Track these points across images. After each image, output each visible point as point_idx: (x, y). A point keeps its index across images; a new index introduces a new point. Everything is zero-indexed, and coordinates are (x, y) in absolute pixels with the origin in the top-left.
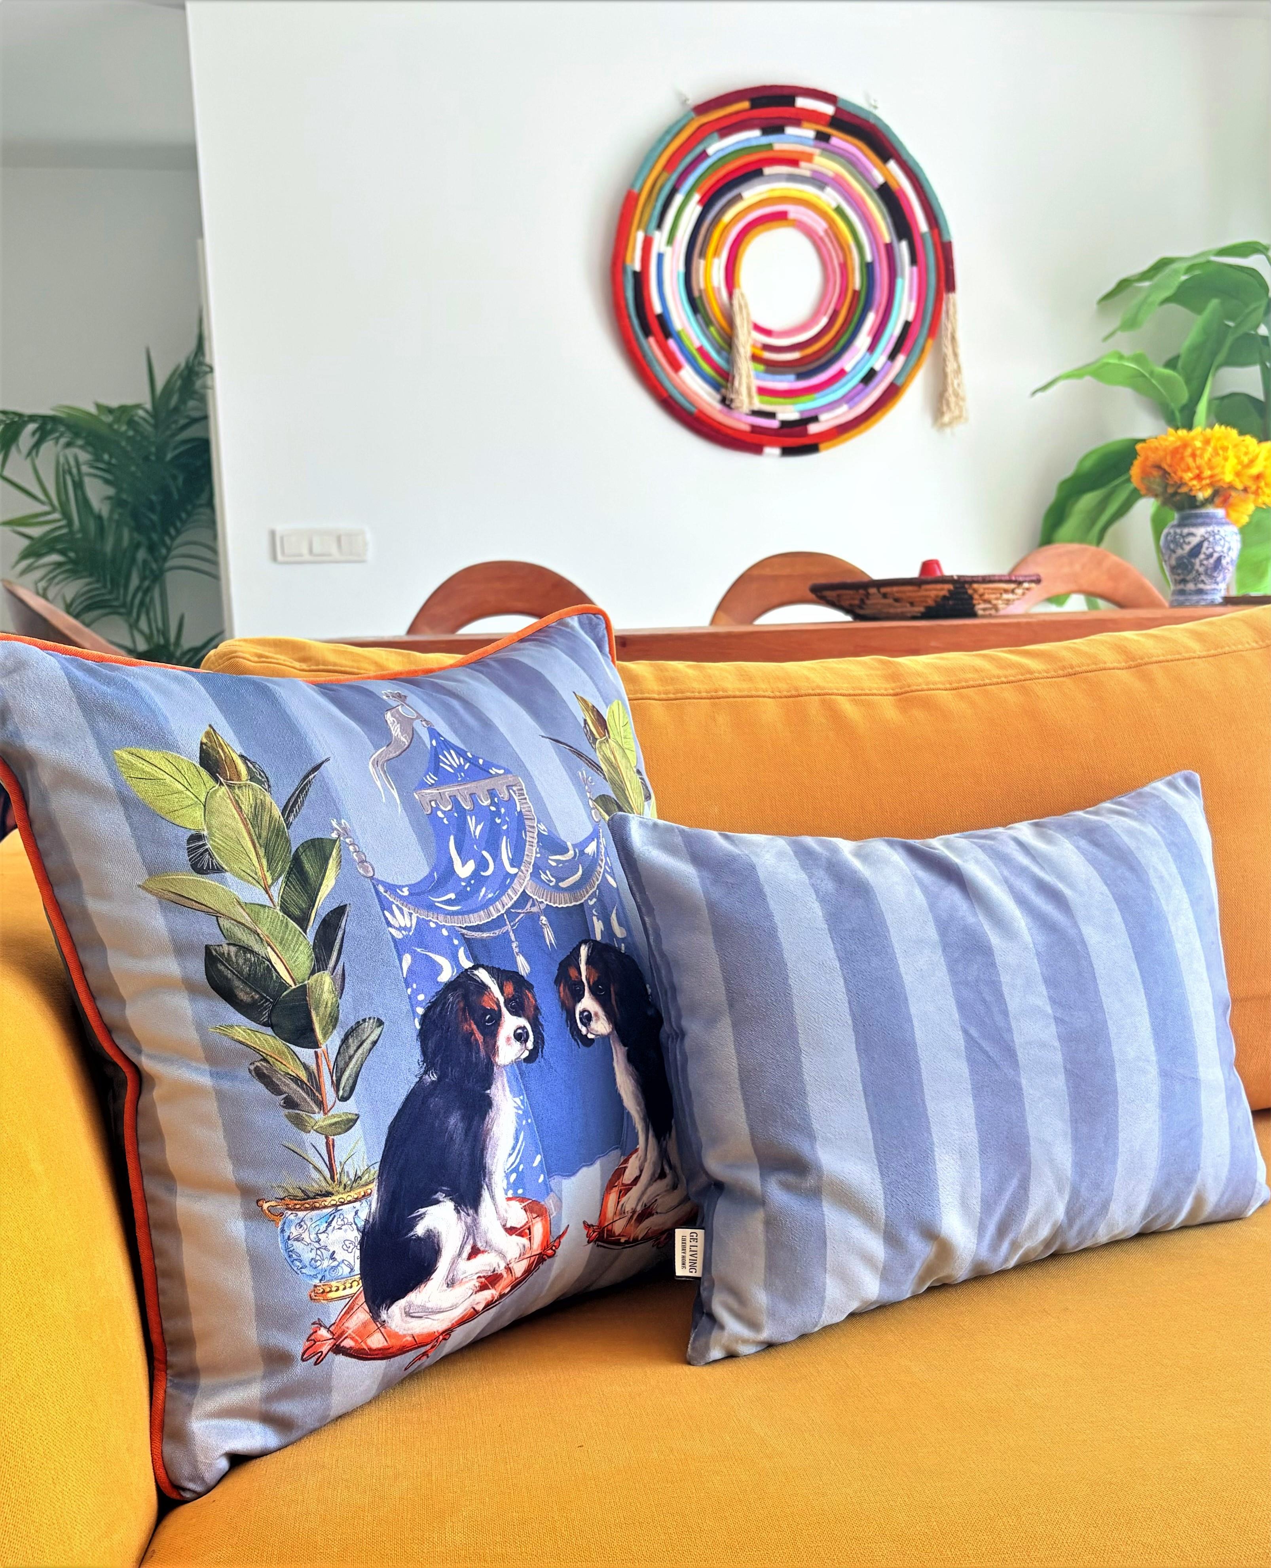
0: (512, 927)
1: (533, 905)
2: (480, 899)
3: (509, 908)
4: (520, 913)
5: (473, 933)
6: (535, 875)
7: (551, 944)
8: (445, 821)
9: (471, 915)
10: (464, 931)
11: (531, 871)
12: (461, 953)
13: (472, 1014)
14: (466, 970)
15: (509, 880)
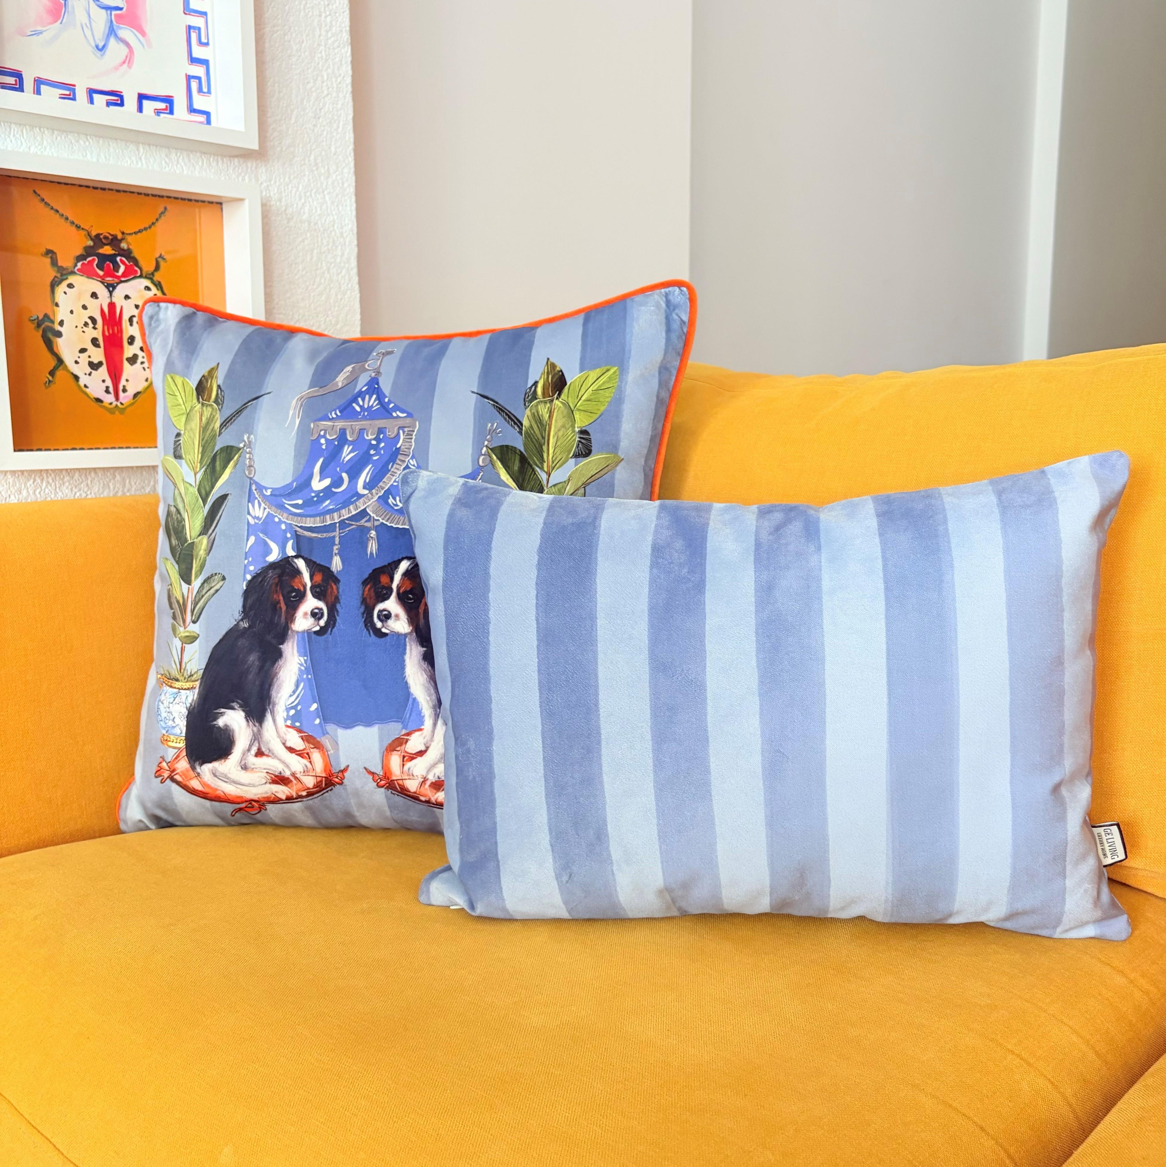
0: (340, 533)
1: (368, 521)
2: (321, 508)
3: (344, 519)
4: (352, 525)
5: (304, 532)
6: (383, 499)
7: (371, 553)
8: (324, 447)
9: (308, 519)
10: (298, 529)
11: (380, 494)
12: (290, 544)
13: (282, 588)
14: (289, 557)
15: (355, 498)
